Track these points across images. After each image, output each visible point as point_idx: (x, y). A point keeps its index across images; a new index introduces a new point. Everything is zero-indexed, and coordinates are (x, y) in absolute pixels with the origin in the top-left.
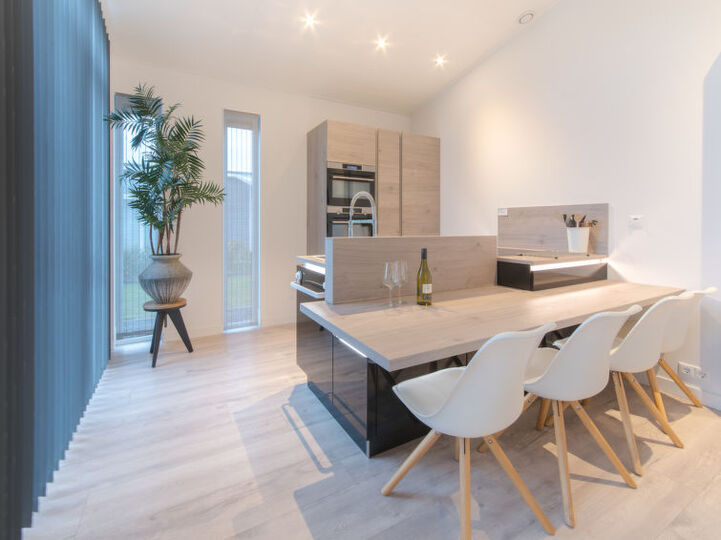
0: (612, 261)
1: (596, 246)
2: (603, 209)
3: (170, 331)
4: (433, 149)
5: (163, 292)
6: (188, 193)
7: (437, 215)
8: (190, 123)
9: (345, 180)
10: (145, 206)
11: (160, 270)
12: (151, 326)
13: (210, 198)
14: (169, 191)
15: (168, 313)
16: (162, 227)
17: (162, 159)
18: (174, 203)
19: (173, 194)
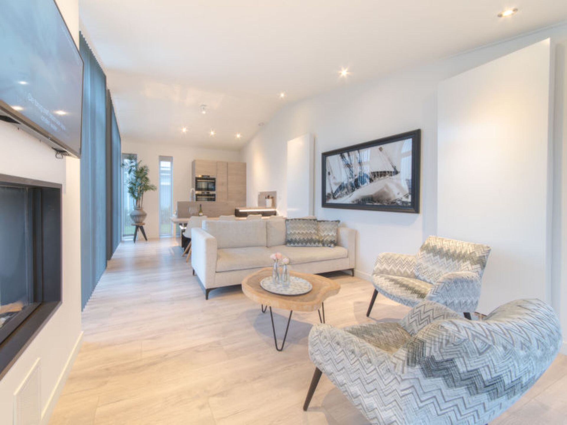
0: (277, 210)
1: (274, 205)
2: (275, 193)
3: (139, 233)
4: (244, 166)
5: (137, 220)
6: (146, 188)
7: (245, 194)
8: (145, 167)
9: (205, 182)
10: (132, 191)
11: (137, 213)
12: (133, 233)
13: (152, 189)
14: (139, 187)
15: (139, 227)
16: (137, 199)
17: (137, 177)
18: (141, 191)
19: (140, 188)
